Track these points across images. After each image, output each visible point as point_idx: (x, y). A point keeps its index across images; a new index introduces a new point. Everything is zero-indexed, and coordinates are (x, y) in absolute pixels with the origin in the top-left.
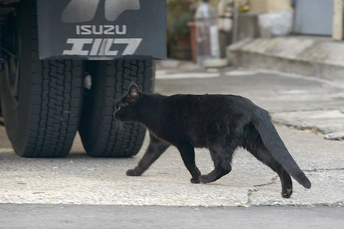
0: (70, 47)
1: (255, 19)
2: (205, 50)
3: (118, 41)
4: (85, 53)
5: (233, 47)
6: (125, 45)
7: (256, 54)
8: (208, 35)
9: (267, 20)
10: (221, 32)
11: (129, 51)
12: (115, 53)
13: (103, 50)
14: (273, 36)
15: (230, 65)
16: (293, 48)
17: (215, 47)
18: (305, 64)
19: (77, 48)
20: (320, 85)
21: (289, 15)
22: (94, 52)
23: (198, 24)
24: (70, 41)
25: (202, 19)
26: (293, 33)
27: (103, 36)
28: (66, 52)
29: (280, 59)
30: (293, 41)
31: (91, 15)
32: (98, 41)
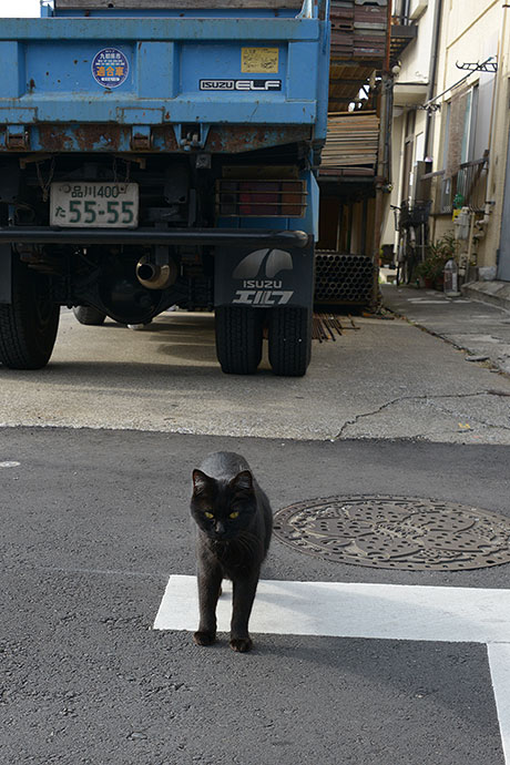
0: (239, 297)
1: (477, 270)
2: (450, 287)
3: (275, 293)
4: (250, 302)
5: (464, 286)
6: (281, 296)
7: (474, 290)
8: (451, 278)
9: (482, 271)
10: (459, 276)
11: (283, 301)
12: (273, 302)
13: (263, 299)
14: (485, 281)
15: (461, 296)
16: (492, 288)
17: (455, 286)
18: (497, 298)
19: (243, 297)
20: (500, 311)
21: (495, 269)
22: (256, 302)
23: (447, 272)
24: (238, 293)
25: (448, 269)
26: (496, 280)
27: (264, 289)
28: (235, 301)
29: (485, 294)
30: (494, 284)
31: (255, 273)
32: (260, 293)
